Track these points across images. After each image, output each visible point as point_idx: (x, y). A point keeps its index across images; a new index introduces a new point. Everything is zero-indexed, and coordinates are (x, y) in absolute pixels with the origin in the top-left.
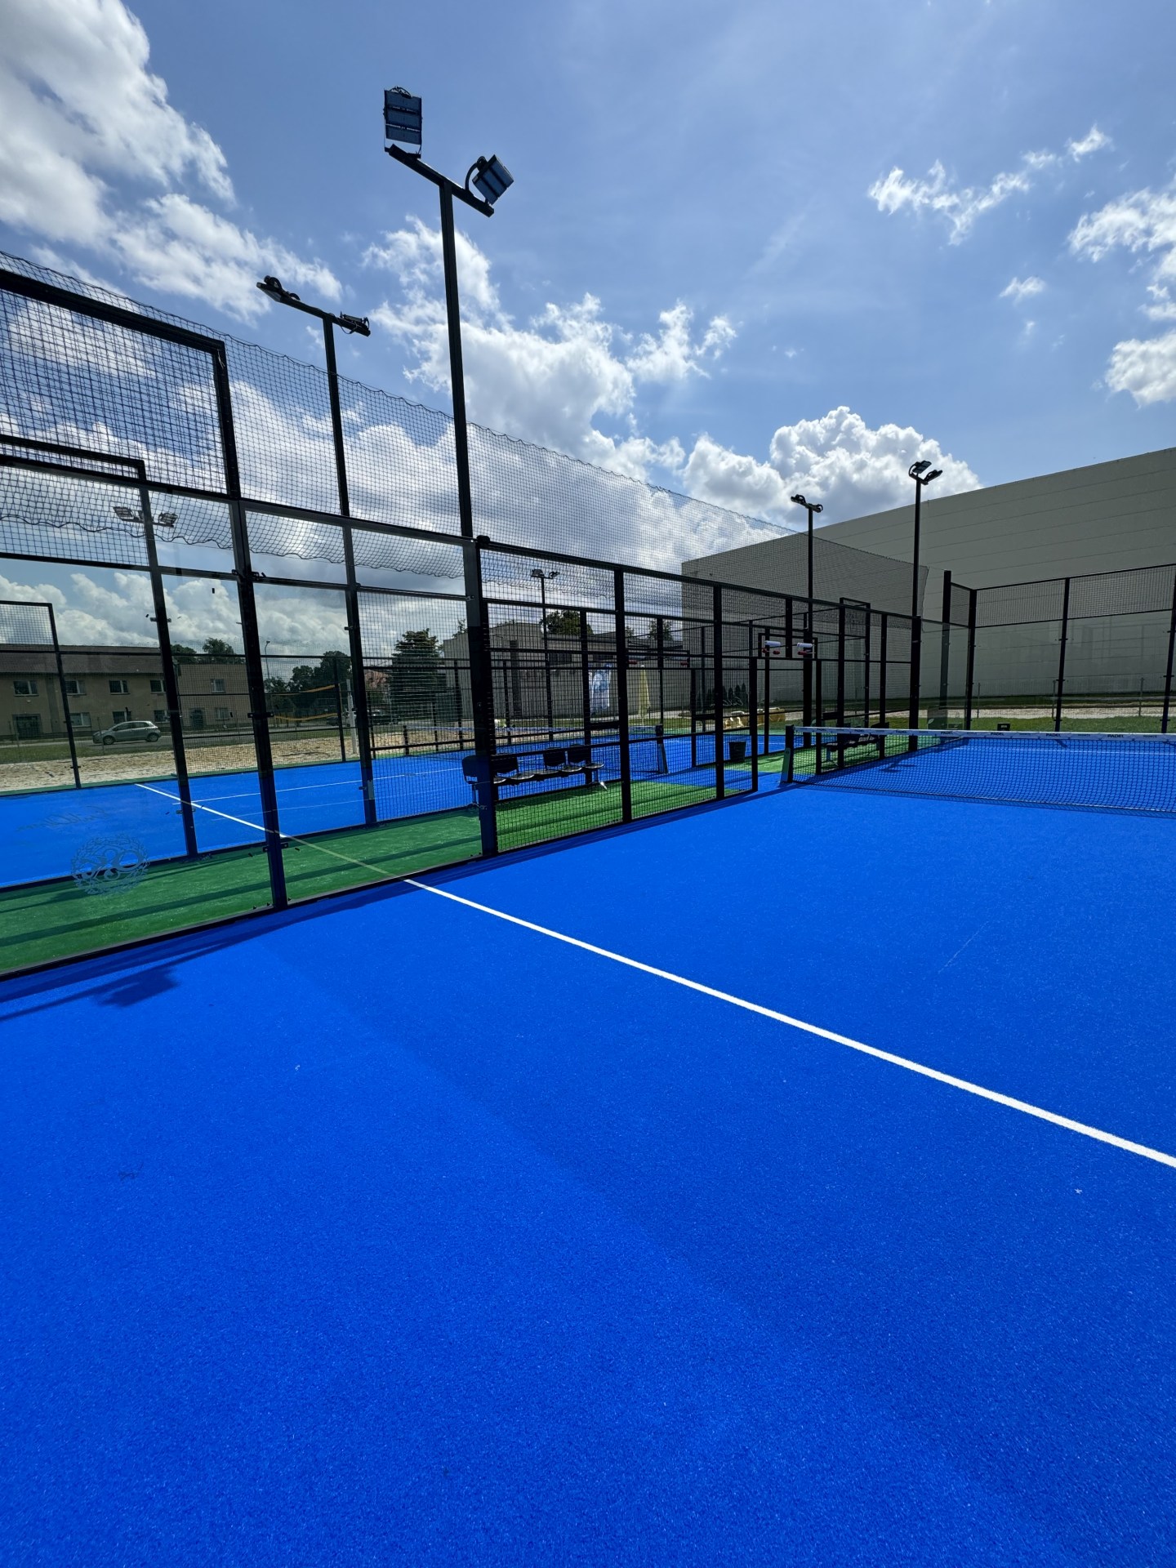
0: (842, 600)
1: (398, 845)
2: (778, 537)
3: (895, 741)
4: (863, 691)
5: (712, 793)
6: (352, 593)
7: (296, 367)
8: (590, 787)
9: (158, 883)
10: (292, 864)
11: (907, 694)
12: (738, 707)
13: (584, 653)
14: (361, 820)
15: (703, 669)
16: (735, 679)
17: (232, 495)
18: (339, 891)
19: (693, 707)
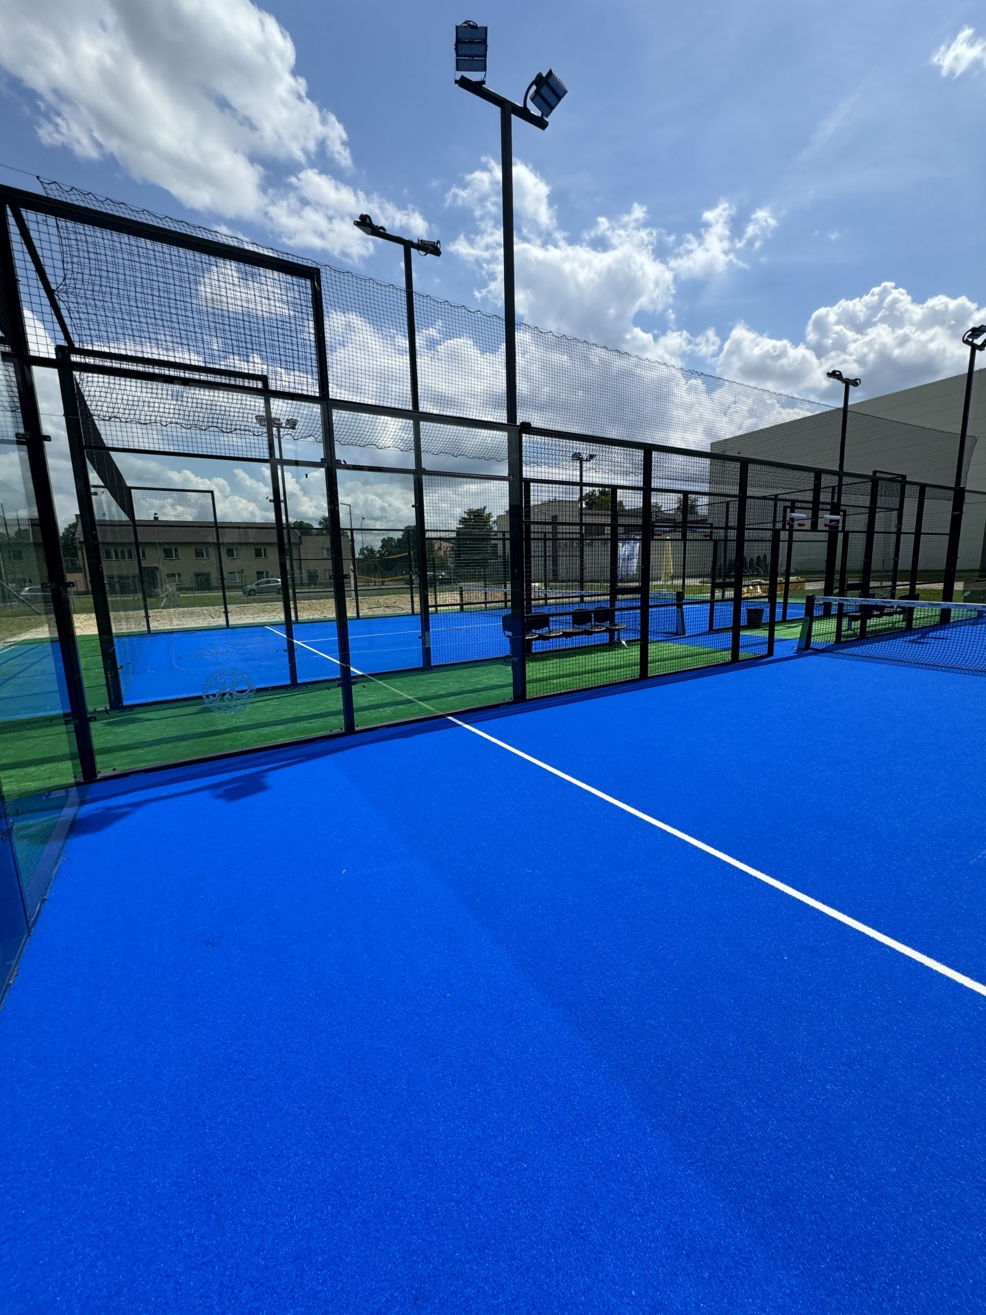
0: (875, 472)
1: (445, 686)
2: (809, 414)
3: (925, 612)
4: (892, 562)
5: (727, 656)
6: (419, 477)
7: (379, 287)
8: (613, 645)
9: (268, 705)
10: (361, 697)
11: (942, 564)
12: (758, 576)
13: (614, 526)
14: (419, 663)
15: (726, 540)
16: (756, 550)
17: (323, 399)
18: (395, 722)
19: (713, 576)
